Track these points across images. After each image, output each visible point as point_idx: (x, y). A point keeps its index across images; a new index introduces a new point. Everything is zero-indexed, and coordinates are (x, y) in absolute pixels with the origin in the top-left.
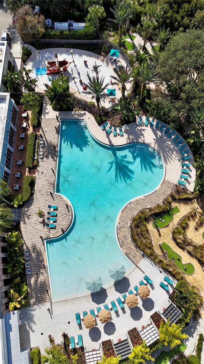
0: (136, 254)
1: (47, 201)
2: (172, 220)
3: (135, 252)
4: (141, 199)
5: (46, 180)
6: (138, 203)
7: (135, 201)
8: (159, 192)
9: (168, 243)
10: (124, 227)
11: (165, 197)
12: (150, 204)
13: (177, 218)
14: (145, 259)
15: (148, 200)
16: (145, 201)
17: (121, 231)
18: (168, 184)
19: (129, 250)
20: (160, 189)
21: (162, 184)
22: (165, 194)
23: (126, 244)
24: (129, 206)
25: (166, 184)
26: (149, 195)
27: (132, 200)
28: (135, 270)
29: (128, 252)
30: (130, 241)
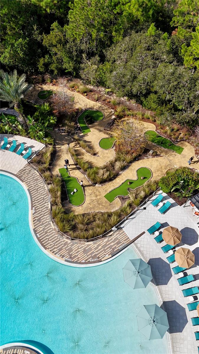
0: (115, 240)
3: (112, 239)
4: (33, 214)
6: (39, 220)
7: (34, 224)
8: (32, 186)
9: (106, 191)
10: (71, 250)
11: (41, 180)
12: (46, 203)
13: (75, 173)
14: (124, 227)
15: (39, 204)
16: (40, 208)
17: (75, 256)
18: (24, 173)
19: (108, 248)
20: (27, 185)
21: (21, 180)
22: (37, 180)
23: (97, 252)
24: (40, 235)
25: (23, 175)
26: (31, 200)
27: (31, 227)
28: (139, 245)
29: (109, 250)
30: (94, 244)
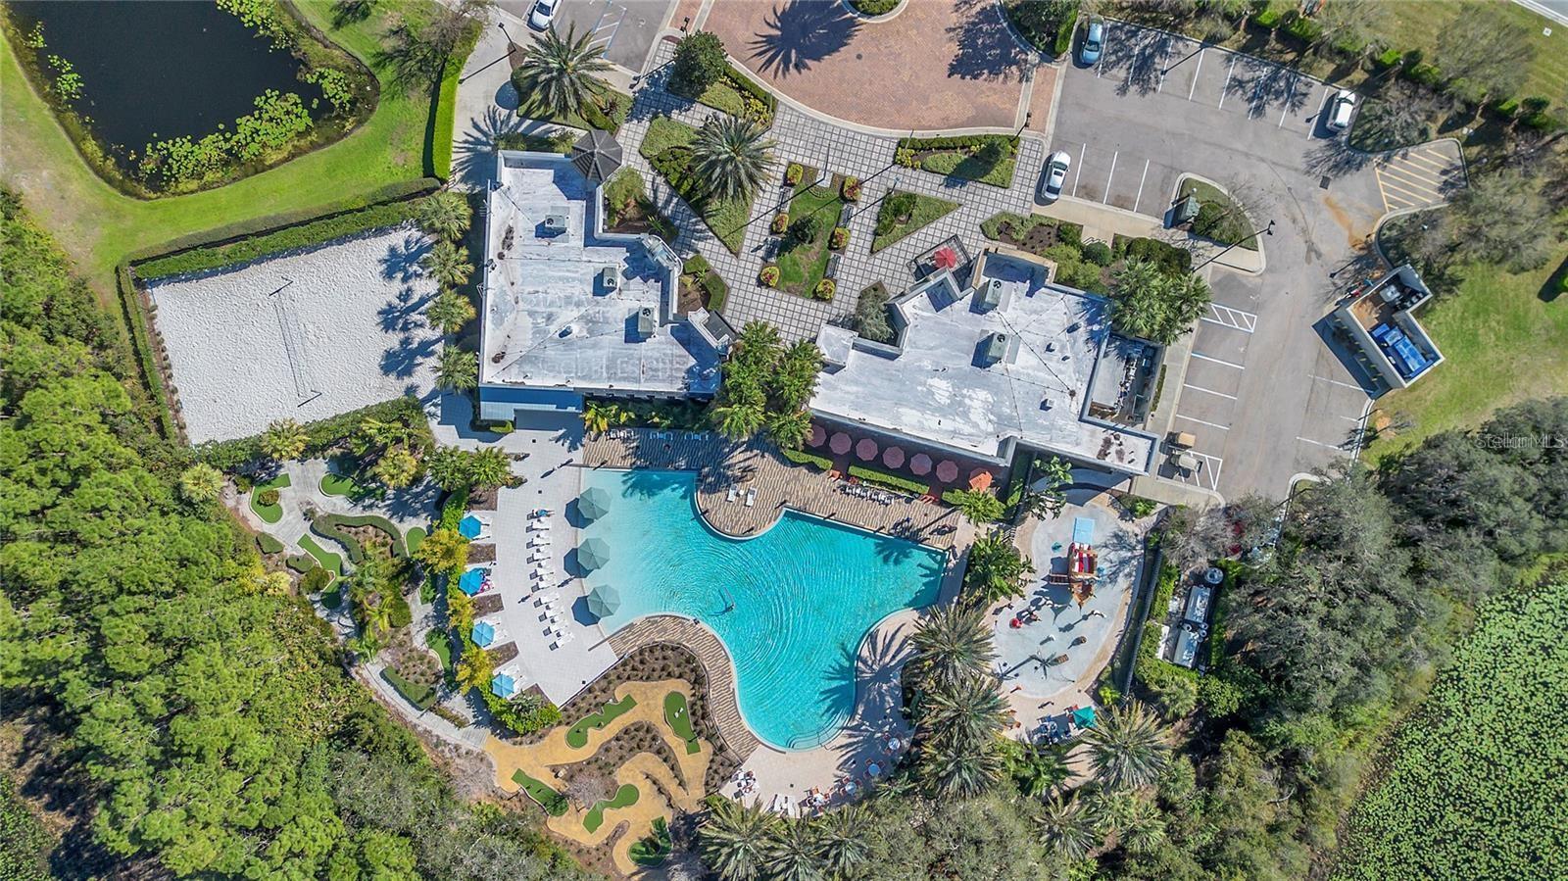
0: (625, 644)
1: (774, 489)
2: (677, 733)
3: (631, 643)
4: (731, 682)
5: (816, 495)
6: (723, 673)
7: (730, 668)
8: (736, 723)
9: (634, 712)
10: (683, 632)
11: (725, 733)
12: (716, 697)
13: (676, 744)
14: (615, 659)
15: (725, 695)
16: (724, 690)
17: (676, 624)
18: (748, 745)
19: (637, 632)
20: (743, 726)
21: (752, 735)
22: (730, 734)
23: (650, 629)
24: (722, 653)
25: (750, 742)
26: (735, 702)
27: (733, 665)
28: (599, 634)
29: (635, 630)
30: (653, 639)
